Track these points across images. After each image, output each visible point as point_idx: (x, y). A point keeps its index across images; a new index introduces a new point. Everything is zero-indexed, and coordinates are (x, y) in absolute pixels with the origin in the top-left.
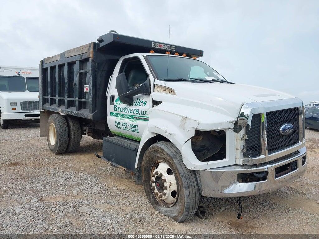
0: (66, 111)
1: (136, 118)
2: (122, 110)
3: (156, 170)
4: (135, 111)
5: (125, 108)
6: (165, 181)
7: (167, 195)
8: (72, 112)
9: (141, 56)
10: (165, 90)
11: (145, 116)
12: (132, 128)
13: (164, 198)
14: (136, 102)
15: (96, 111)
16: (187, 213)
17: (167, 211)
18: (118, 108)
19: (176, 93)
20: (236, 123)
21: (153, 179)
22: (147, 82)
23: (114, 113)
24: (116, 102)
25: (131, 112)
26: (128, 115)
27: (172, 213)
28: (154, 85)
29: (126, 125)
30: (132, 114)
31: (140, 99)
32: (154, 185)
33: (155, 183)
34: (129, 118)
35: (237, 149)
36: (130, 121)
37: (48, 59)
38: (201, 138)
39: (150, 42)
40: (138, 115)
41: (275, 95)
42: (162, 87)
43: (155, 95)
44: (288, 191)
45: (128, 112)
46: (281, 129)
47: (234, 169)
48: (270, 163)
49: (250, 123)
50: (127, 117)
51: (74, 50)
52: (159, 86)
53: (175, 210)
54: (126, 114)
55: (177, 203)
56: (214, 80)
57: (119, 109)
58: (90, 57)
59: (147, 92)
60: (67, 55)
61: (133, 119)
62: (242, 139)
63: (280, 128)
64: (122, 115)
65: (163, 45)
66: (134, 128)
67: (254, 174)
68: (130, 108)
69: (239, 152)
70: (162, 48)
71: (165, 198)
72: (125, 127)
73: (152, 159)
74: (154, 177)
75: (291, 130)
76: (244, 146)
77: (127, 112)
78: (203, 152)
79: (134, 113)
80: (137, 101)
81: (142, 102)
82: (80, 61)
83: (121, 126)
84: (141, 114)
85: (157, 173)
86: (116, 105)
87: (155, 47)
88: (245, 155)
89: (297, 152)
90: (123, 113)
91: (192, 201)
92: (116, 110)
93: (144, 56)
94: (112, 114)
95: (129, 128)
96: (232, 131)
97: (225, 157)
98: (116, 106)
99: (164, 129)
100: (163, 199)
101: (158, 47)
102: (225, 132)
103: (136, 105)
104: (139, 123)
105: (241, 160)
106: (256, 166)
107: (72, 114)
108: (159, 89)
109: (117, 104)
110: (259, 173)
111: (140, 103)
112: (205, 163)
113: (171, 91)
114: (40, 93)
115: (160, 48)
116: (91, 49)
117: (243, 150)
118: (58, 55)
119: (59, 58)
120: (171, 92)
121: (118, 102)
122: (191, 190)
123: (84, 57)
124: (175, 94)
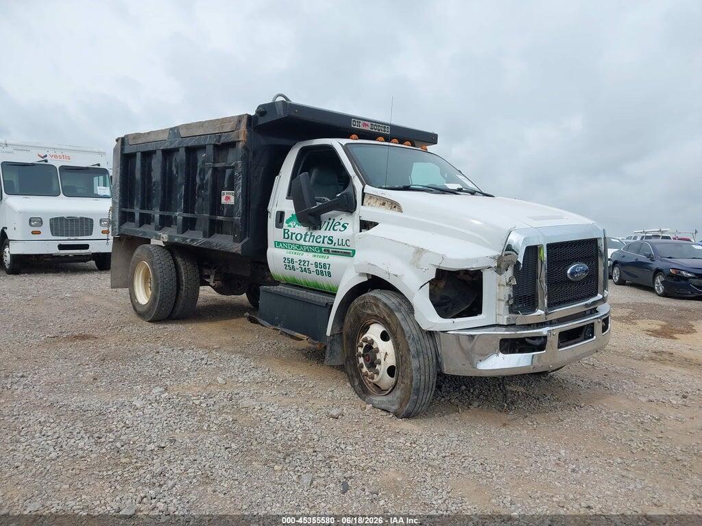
0: (179, 237)
1: (327, 251)
2: (299, 237)
3: (364, 337)
4: (326, 239)
5: (306, 235)
6: (377, 351)
7: (381, 374)
8: (193, 240)
9: (337, 144)
10: (384, 204)
11: (346, 247)
12: (318, 268)
13: (376, 379)
14: (326, 223)
15: (247, 239)
16: (416, 397)
17: (382, 402)
18: (292, 234)
19: (403, 210)
20: (499, 259)
21: (361, 350)
22: (348, 190)
23: (282, 243)
24: (287, 222)
25: (318, 240)
26: (312, 247)
27: (393, 405)
28: (364, 194)
29: (306, 264)
30: (321, 245)
31: (334, 220)
32: (361, 360)
33: (364, 357)
34: (313, 252)
35: (499, 300)
36: (315, 256)
37: (138, 135)
38: (442, 285)
39: (348, 118)
40: (332, 246)
41: (561, 218)
42: (378, 198)
43: (365, 211)
44: (581, 383)
45: (311, 240)
46: (568, 272)
47: (495, 331)
48: (551, 323)
49: (521, 260)
50: (309, 249)
51: (201, 124)
52: (372, 196)
53: (395, 399)
54: (307, 244)
55: (397, 386)
56: (460, 190)
57: (294, 236)
58: (239, 141)
59: (349, 206)
60: (183, 133)
61: (321, 252)
62: (507, 284)
63: (567, 269)
64: (299, 247)
65: (369, 123)
66: (323, 269)
67: (527, 340)
68: (316, 233)
69: (503, 304)
70: (368, 128)
71: (378, 379)
72: (303, 267)
73: (359, 319)
74: (362, 347)
75: (585, 275)
76: (509, 295)
77: (309, 241)
78: (445, 307)
79: (323, 243)
80: (329, 223)
81: (340, 224)
82: (215, 146)
83: (296, 265)
84: (337, 244)
85: (366, 340)
86: (288, 228)
87: (356, 127)
88: (512, 310)
89: (594, 311)
90: (302, 242)
91: (423, 378)
92: (288, 238)
93: (341, 145)
94: (277, 244)
95: (313, 268)
96: (493, 271)
97: (481, 313)
98: (286, 231)
99: (384, 268)
100: (374, 381)
101: (362, 127)
102: (482, 273)
103: (328, 229)
104: (333, 260)
105: (506, 317)
106: (529, 326)
107: (194, 244)
108: (372, 201)
109: (290, 226)
110: (533, 338)
111: (335, 226)
112: (449, 321)
113: (395, 205)
114: (114, 202)
115: (364, 128)
116: (243, 127)
117: (508, 301)
118: (163, 131)
119: (165, 136)
120: (395, 207)
121: (291, 224)
122: (421, 359)
123: (223, 140)
124: (401, 211)
